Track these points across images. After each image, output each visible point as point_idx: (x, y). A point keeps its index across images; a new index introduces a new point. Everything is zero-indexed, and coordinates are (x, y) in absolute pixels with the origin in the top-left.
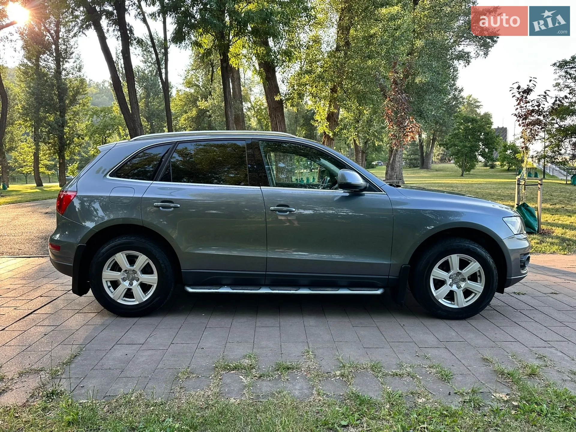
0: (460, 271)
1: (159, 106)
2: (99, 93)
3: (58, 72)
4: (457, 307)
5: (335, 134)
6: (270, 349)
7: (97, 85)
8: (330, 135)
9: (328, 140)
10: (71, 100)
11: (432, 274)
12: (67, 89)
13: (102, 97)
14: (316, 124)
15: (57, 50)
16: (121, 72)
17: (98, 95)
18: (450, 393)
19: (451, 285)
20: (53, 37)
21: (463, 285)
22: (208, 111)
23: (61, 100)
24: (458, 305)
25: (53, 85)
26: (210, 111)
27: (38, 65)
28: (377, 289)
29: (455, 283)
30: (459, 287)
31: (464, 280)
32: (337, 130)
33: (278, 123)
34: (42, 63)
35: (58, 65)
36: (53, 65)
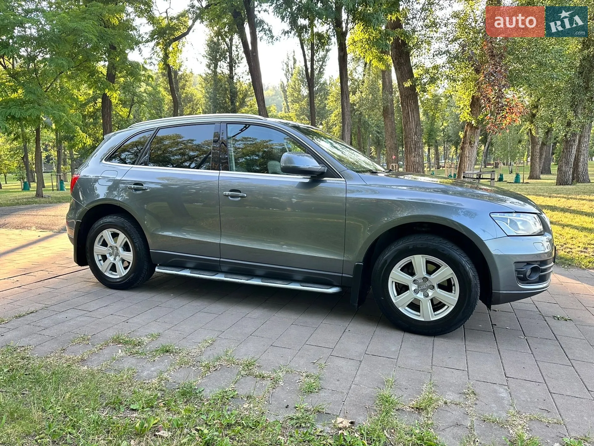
0: (427, 276)
1: (320, 104)
2: (275, 95)
3: (231, 77)
4: (423, 320)
5: (478, 122)
6: (180, 332)
7: (274, 88)
8: (473, 122)
9: (471, 129)
10: (240, 102)
11: (390, 276)
12: (237, 92)
13: (277, 98)
14: (458, 111)
15: (231, 56)
16: (291, 73)
17: (274, 97)
18: (288, 406)
19: (416, 292)
20: (227, 45)
21: (431, 293)
22: (355, 105)
23: (233, 103)
24: (423, 317)
25: (226, 90)
26: (357, 105)
27: (215, 72)
28: (329, 287)
29: (422, 290)
30: (427, 296)
31: (433, 288)
32: (480, 117)
33: (410, 113)
34: (219, 70)
35: (231, 70)
36: (227, 72)
